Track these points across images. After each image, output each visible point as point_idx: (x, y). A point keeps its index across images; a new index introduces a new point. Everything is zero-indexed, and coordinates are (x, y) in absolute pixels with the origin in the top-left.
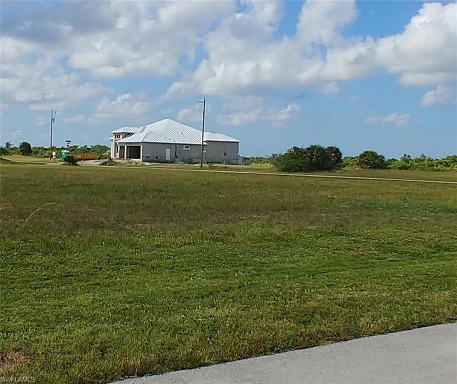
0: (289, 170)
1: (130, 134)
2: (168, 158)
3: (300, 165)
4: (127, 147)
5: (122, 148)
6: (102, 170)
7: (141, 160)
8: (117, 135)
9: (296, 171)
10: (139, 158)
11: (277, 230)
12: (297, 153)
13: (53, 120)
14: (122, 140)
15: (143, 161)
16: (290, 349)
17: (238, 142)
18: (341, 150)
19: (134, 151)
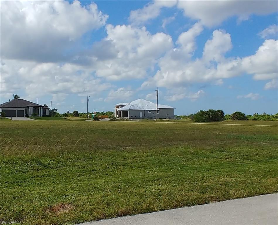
0: (199, 122)
1: (123, 106)
2: (141, 117)
3: (204, 119)
4: (122, 112)
5: (120, 112)
6: (110, 123)
7: (128, 118)
8: (117, 107)
9: (202, 122)
10: (128, 117)
11: (192, 150)
12: (202, 113)
13: (88, 100)
14: (119, 109)
15: (129, 118)
16: (196, 204)
17: (174, 109)
18: (224, 112)
19: (125, 114)
